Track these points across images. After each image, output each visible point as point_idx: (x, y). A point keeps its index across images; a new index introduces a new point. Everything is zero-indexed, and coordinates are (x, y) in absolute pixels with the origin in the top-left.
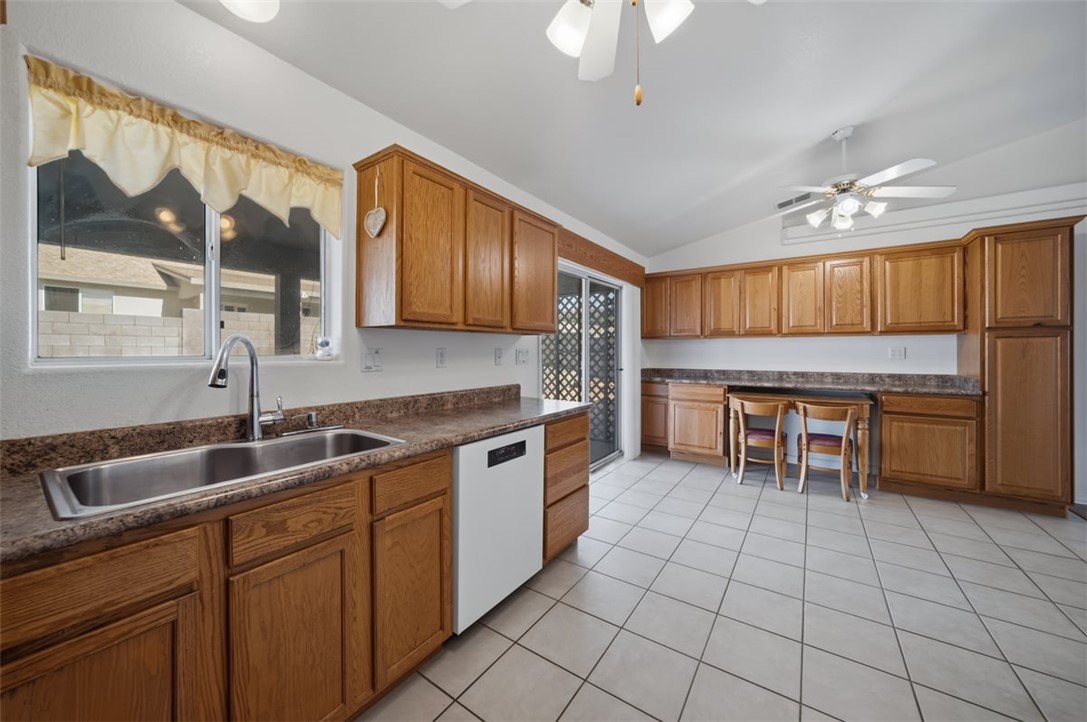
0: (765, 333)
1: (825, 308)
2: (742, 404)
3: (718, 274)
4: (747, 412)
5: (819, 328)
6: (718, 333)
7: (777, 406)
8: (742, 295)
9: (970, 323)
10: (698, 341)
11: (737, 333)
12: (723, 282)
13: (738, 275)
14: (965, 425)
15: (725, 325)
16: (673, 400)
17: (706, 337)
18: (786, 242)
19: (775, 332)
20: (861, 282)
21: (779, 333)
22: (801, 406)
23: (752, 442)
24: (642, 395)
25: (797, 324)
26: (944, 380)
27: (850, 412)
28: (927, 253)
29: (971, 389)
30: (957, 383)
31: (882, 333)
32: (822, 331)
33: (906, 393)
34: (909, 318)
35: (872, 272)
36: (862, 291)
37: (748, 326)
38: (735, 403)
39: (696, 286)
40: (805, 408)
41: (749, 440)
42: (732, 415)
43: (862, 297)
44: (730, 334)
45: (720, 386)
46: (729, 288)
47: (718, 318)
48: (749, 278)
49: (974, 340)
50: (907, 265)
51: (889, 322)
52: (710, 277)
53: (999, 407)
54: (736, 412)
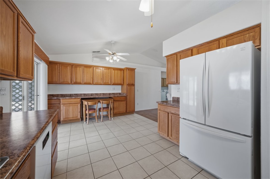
0: (90, 84)
1: (102, 79)
2: (88, 103)
3: (76, 66)
4: (89, 105)
5: (101, 83)
6: (76, 83)
7: (96, 102)
8: (84, 73)
9: (124, 83)
10: (70, 85)
11: (82, 83)
12: (78, 68)
13: (82, 67)
14: (125, 101)
15: (78, 81)
16: (62, 104)
17: (72, 84)
18: (93, 61)
19: (92, 83)
20: (109, 74)
21: (93, 84)
22: (101, 101)
23: (90, 112)
24: (48, 104)
25: (97, 82)
26: (120, 94)
27: (111, 101)
28: (118, 70)
29: (125, 95)
30: (122, 94)
31: (112, 85)
32: (102, 84)
33: (117, 97)
34: (116, 82)
35: (111, 72)
36: (109, 76)
37: (85, 82)
38: (85, 103)
39: (69, 68)
40: (102, 102)
41: (89, 112)
42: (84, 106)
43: (109, 77)
44: (80, 83)
45: (79, 98)
46: (79, 70)
47: (76, 78)
48: (85, 69)
49: (125, 86)
50: (116, 71)
51: (113, 82)
52: (74, 66)
53: (128, 98)
54: (86, 105)
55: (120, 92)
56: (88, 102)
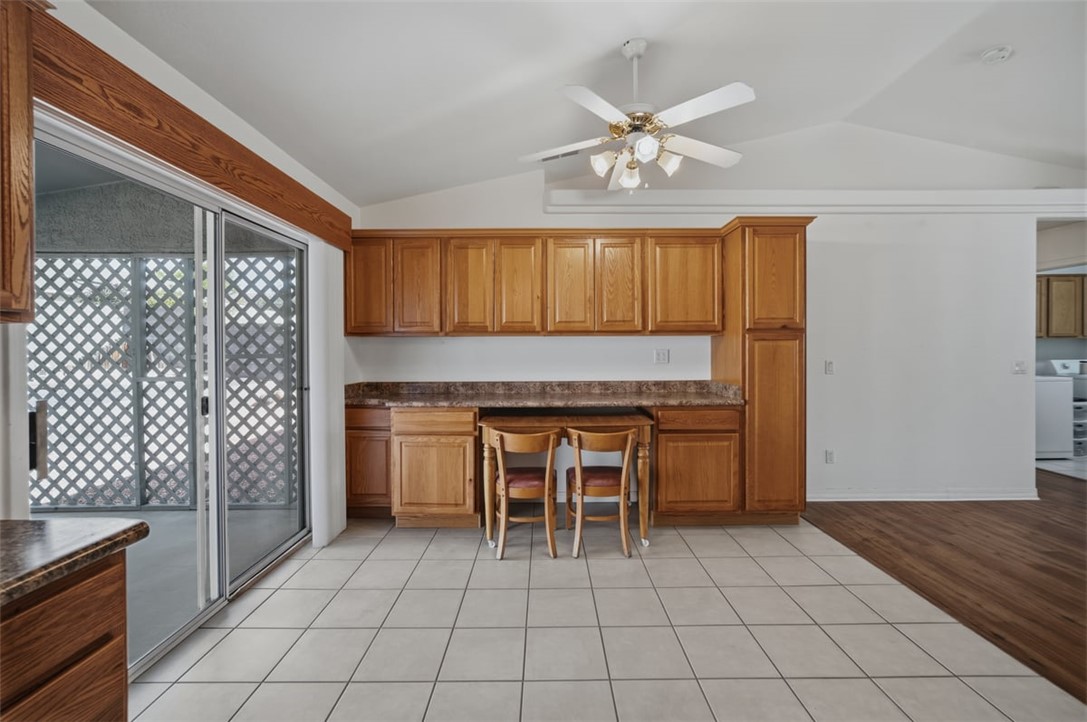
0: (526, 330)
1: (594, 302)
2: (502, 438)
3: (464, 241)
4: (508, 449)
5: (589, 325)
6: (464, 329)
7: (548, 437)
8: (497, 275)
9: (730, 324)
10: (436, 340)
11: (490, 329)
12: (472, 253)
13: (493, 245)
14: (729, 439)
15: (474, 317)
16: (398, 434)
17: (446, 334)
19: (538, 329)
20: (633, 269)
21: (544, 331)
22: (574, 433)
23: (516, 492)
24: (347, 429)
25: (564, 318)
26: (701, 385)
27: (630, 438)
28: (691, 241)
29: (732, 397)
30: (714, 389)
31: (653, 333)
32: (592, 329)
33: (681, 407)
34: (677, 316)
35: (643, 258)
36: (633, 280)
37: (504, 321)
38: (491, 436)
39: (432, 256)
40: (579, 436)
41: (511, 490)
42: (486, 454)
43: (633, 289)
44: (481, 330)
45: (468, 409)
46: (480, 261)
47: (464, 305)
48: (505, 251)
49: (734, 341)
51: (659, 320)
52: (452, 244)
53: (755, 416)
54: (493, 450)
55: (705, 374)
56: (505, 434)
